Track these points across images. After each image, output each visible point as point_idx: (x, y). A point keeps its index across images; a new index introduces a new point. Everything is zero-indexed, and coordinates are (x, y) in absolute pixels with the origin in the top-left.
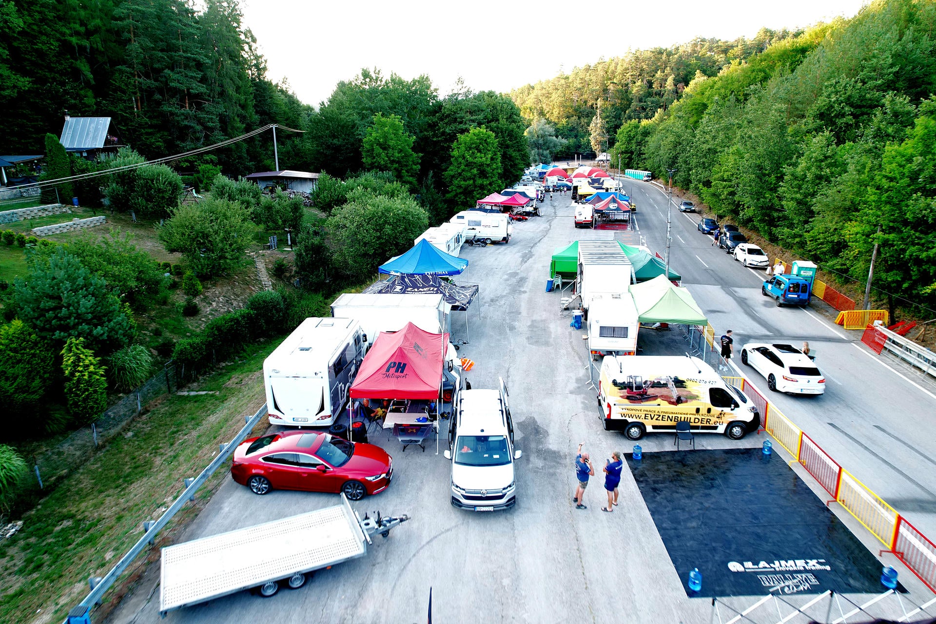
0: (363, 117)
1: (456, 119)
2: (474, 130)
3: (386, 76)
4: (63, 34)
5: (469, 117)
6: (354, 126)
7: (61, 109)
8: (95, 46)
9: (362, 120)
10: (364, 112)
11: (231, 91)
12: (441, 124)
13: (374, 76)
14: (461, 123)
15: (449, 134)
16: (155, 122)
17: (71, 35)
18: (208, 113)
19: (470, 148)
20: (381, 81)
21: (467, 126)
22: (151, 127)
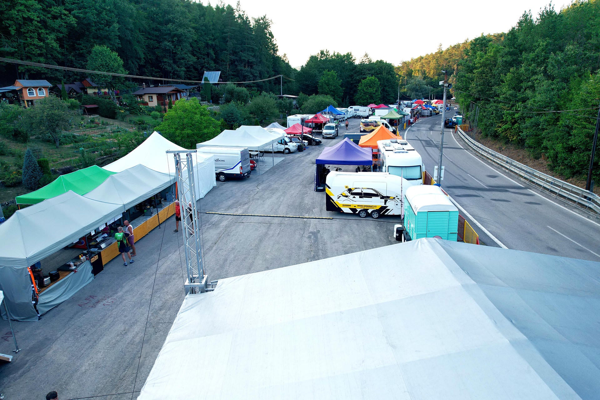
0: (320, 72)
1: (362, 73)
2: (369, 78)
3: (331, 54)
4: (207, 40)
5: (368, 72)
6: (315, 76)
7: (202, 68)
8: (216, 44)
9: (319, 73)
10: (320, 70)
11: (264, 61)
12: (355, 75)
13: (325, 53)
14: (364, 75)
15: (358, 80)
16: (234, 73)
17: (209, 40)
18: (255, 70)
19: (367, 86)
20: (329, 56)
21: (366, 76)
22: (233, 75)
